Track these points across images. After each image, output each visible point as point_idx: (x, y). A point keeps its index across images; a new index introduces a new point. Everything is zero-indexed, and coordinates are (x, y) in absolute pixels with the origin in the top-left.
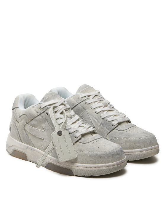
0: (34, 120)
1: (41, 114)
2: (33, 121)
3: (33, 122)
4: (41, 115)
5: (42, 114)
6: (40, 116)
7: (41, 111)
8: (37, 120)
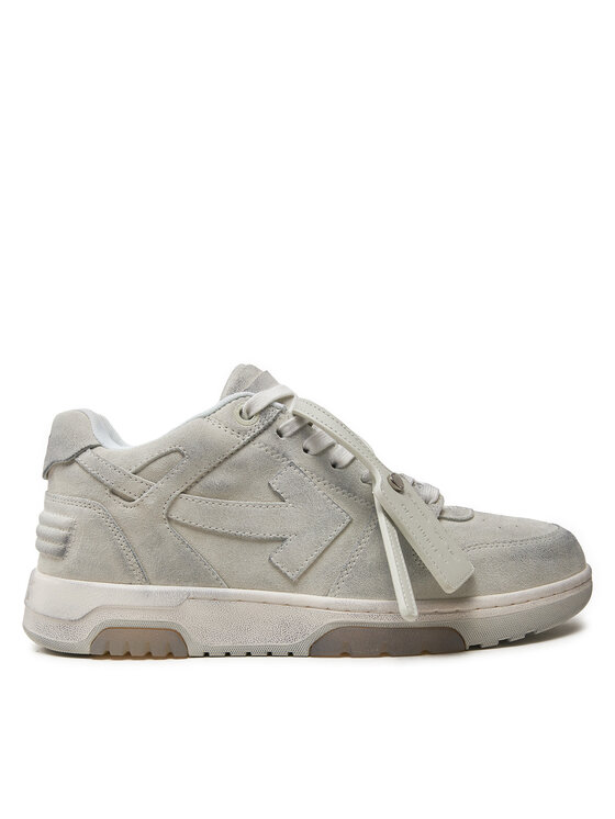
0: (224, 466)
1: (254, 437)
2: (217, 471)
3: (218, 478)
4: (256, 441)
5: (261, 438)
6: (254, 447)
7: (256, 424)
8: (240, 466)
